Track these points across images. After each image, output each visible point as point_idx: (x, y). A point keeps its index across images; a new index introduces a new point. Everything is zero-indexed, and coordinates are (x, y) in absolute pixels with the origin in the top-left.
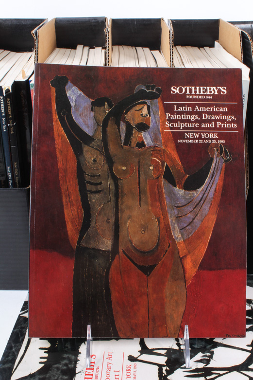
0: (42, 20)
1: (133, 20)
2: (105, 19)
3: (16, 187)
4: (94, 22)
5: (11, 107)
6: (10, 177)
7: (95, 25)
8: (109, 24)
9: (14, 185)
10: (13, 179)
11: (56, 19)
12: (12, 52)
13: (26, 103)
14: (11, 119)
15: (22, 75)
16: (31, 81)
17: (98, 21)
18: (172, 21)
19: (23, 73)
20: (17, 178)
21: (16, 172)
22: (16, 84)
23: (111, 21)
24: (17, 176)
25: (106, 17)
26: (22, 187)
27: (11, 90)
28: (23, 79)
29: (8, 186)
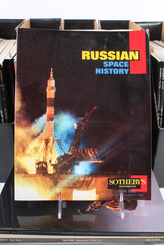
0: (22, 20)
1: (77, 21)
2: (60, 20)
3: (6, 123)
4: (53, 22)
5: (2, 75)
6: (2, 117)
7: (54, 23)
8: (62, 23)
9: (5, 121)
10: (4, 118)
11: (31, 19)
12: (4, 40)
13: (12, 72)
14: (2, 82)
15: (9, 56)
16: (15, 59)
17: (56, 21)
18: (100, 21)
19: (10, 54)
20: (6, 118)
21: (6, 114)
22: (6, 61)
23: (64, 21)
24: (6, 116)
25: (61, 18)
26: (10, 123)
27: (2, 65)
28: (10, 58)
29: (1, 122)
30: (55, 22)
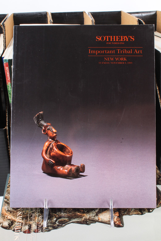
30: (41, 15)
